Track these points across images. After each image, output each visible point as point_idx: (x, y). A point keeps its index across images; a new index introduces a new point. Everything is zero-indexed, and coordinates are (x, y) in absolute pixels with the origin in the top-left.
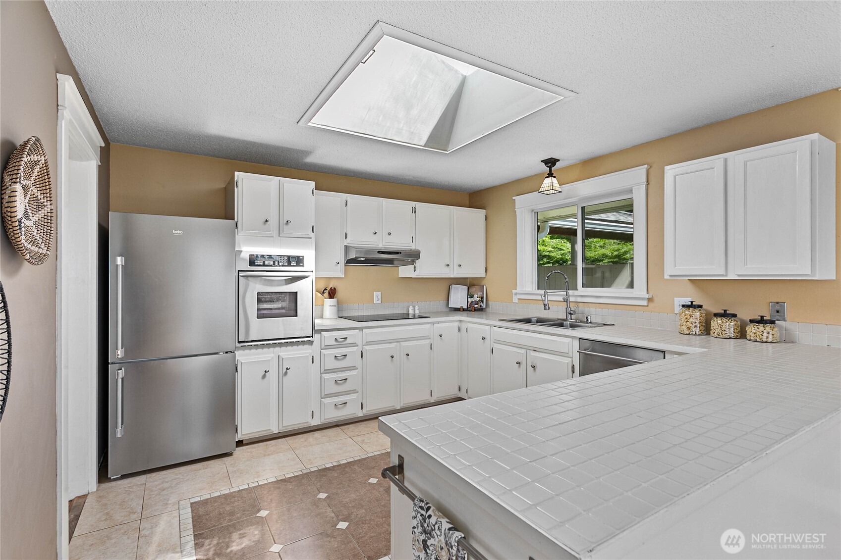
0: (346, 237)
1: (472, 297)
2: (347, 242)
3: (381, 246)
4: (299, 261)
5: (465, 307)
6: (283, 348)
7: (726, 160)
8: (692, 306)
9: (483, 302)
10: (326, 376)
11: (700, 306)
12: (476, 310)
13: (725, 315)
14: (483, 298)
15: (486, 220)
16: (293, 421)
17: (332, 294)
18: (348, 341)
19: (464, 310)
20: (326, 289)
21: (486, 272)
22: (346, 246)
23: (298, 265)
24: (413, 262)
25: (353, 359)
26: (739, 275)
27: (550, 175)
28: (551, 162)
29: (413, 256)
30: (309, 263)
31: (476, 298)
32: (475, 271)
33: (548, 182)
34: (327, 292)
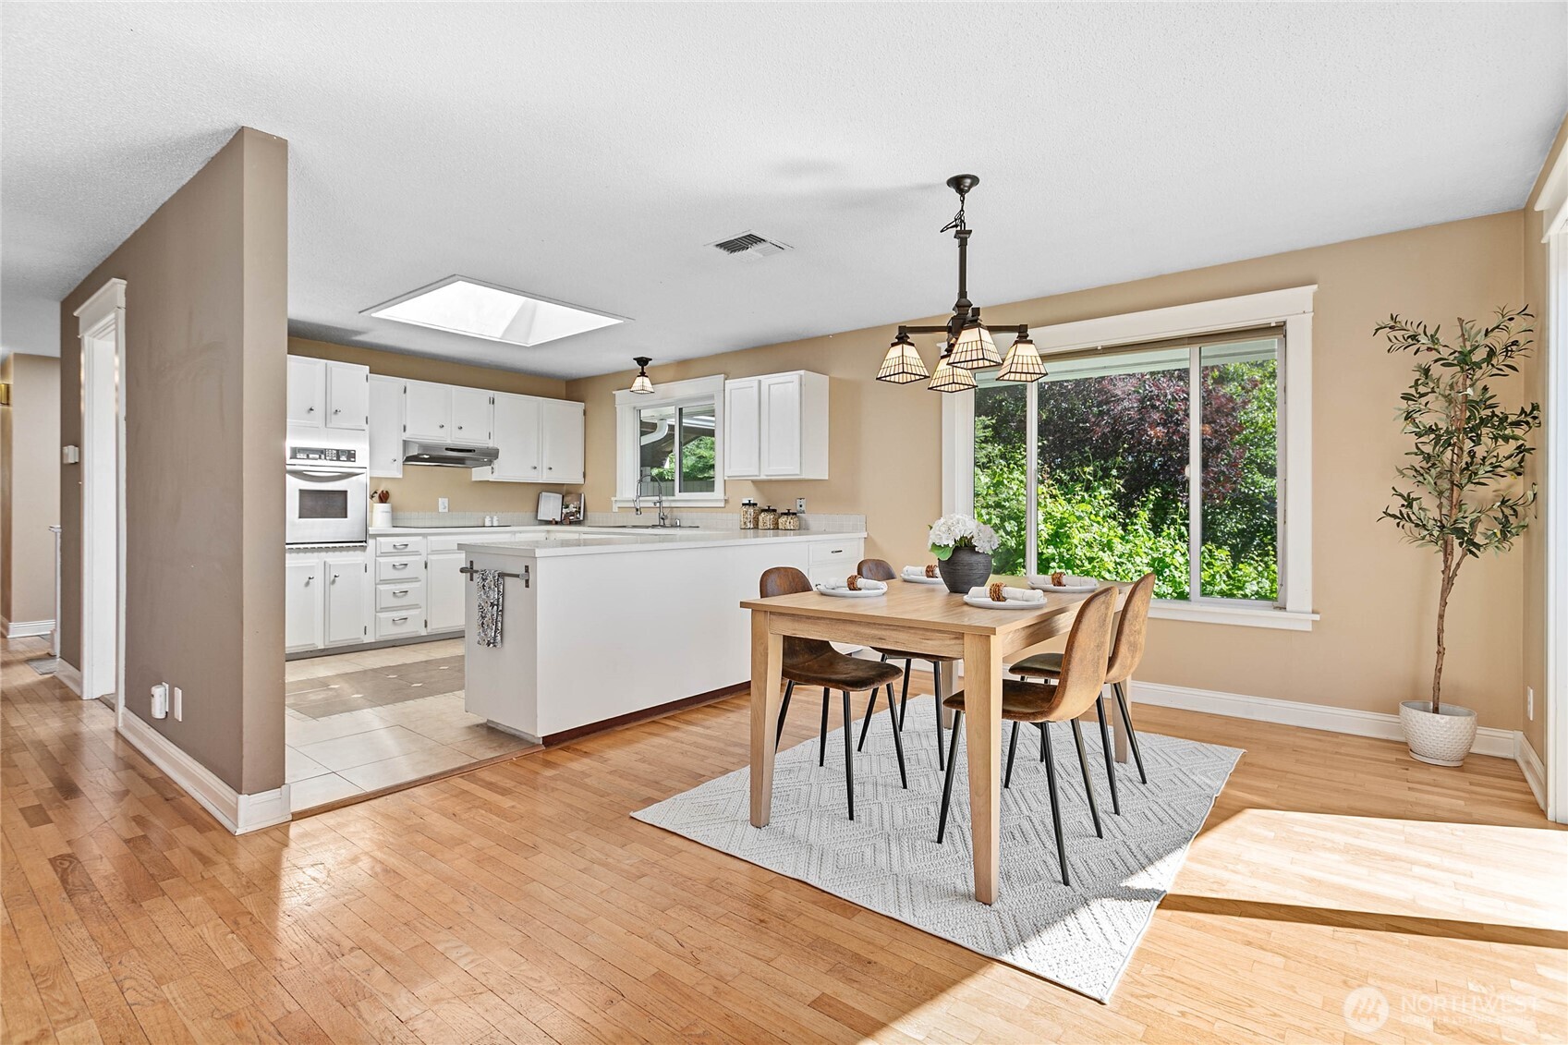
0: (405, 430)
1: (567, 507)
2: (405, 436)
3: (449, 442)
4: (351, 455)
5: (558, 519)
6: (330, 554)
7: (760, 381)
8: (749, 504)
9: (580, 512)
10: (381, 587)
11: (756, 504)
12: (571, 523)
13: (768, 510)
14: (580, 508)
15: (585, 414)
16: (341, 636)
17: (384, 498)
18: (408, 549)
19: (557, 523)
20: (376, 492)
21: (584, 477)
22: (404, 441)
23: (349, 460)
24: (490, 463)
25: (416, 568)
26: (767, 476)
27: (643, 374)
28: (643, 361)
29: (490, 456)
30: (362, 459)
31: (572, 509)
32: (572, 476)
33: (639, 381)
34: (377, 495)
